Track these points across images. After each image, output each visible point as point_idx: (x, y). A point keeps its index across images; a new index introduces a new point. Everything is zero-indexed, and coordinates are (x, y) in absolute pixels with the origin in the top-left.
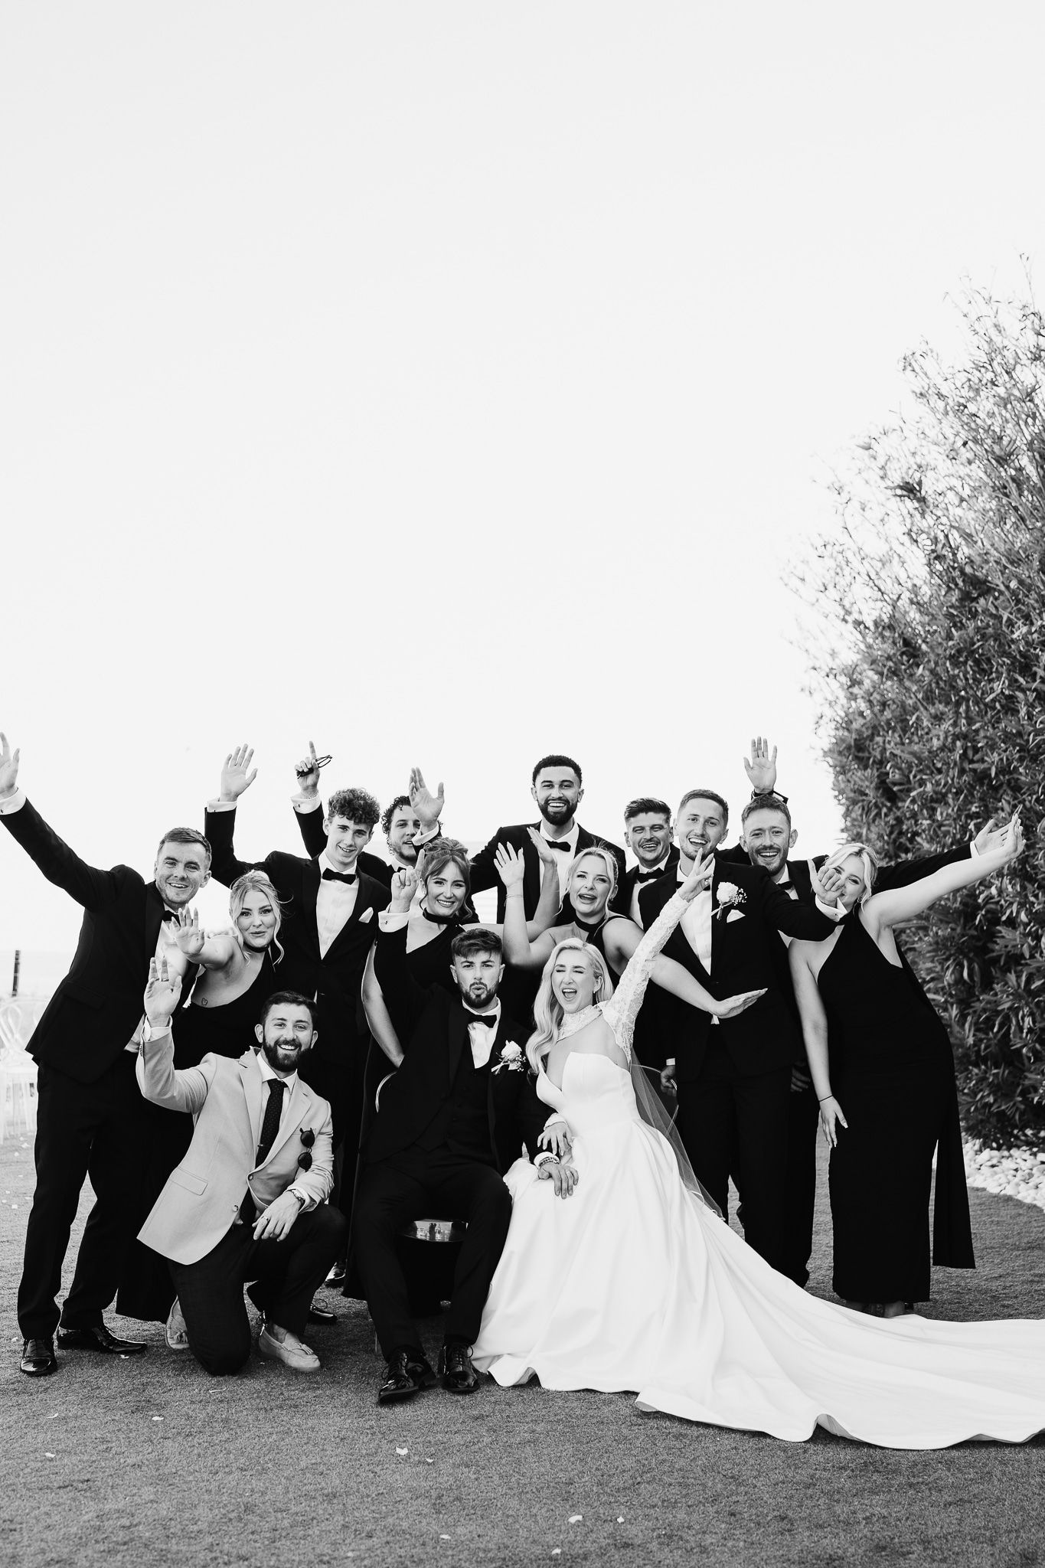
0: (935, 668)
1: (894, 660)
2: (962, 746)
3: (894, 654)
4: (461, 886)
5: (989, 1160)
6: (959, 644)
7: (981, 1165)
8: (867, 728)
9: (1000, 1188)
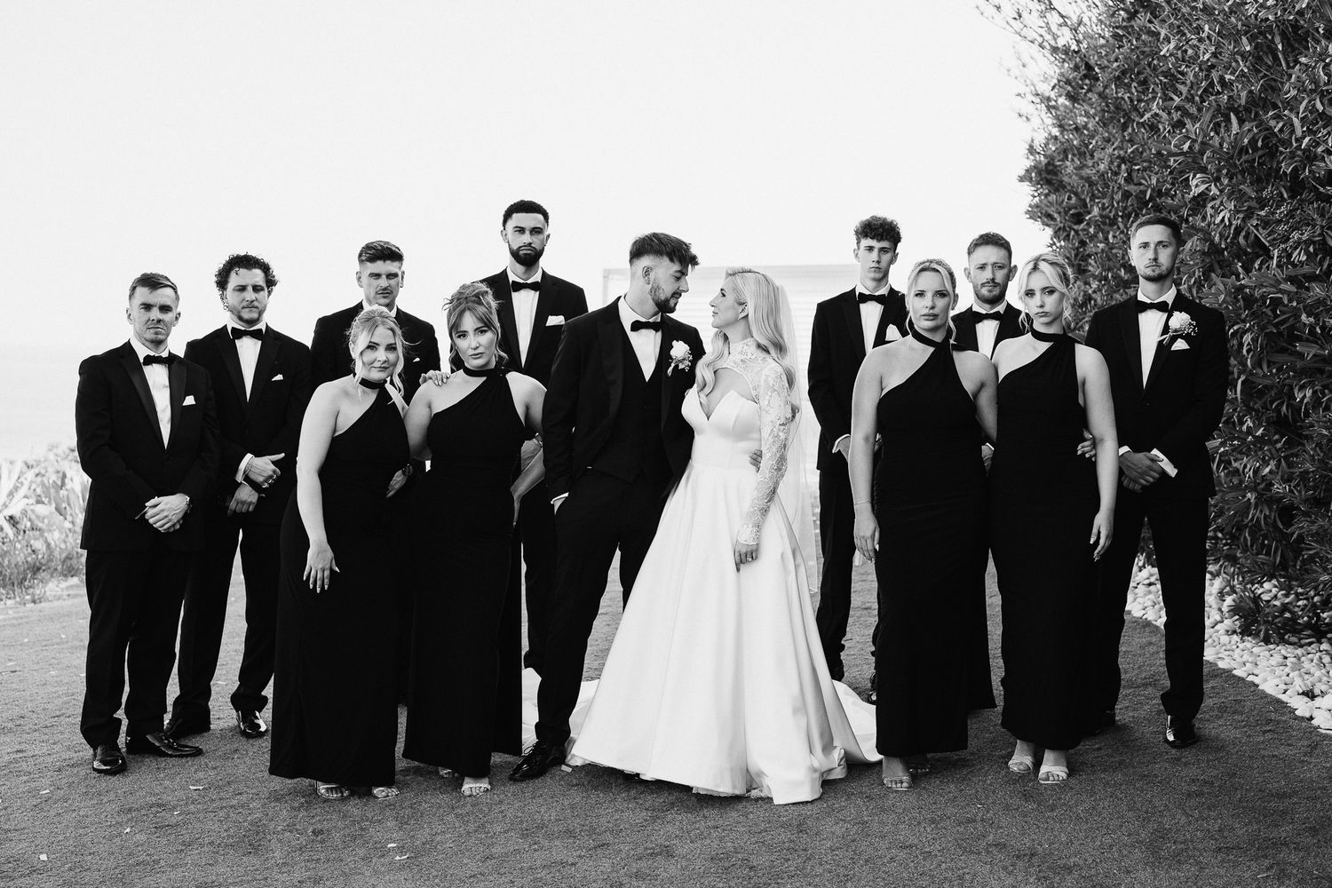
0: (1104, 91)
1: (1073, 84)
2: (1127, 169)
3: (1075, 78)
4: (485, 331)
5: (1148, 578)
6: (1123, 65)
7: (1138, 584)
8: (1059, 153)
9: (1144, 612)
